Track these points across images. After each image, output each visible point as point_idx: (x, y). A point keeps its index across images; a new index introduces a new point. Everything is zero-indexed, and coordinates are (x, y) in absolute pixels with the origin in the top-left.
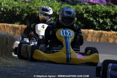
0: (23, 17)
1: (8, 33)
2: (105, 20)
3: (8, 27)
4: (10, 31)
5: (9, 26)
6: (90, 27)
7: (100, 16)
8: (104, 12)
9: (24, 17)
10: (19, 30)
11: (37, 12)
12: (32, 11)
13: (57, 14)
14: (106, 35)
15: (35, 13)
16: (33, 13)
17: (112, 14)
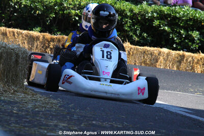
0: (48, 19)
1: (19, 45)
2: (190, 33)
3: (20, 36)
4: (24, 43)
5: (21, 33)
6: (163, 43)
7: (181, 25)
8: (190, 19)
9: (50, 19)
10: (38, 42)
11: (73, 12)
14: (190, 59)
15: (69, 13)
16: (66, 14)
17: (203, 24)
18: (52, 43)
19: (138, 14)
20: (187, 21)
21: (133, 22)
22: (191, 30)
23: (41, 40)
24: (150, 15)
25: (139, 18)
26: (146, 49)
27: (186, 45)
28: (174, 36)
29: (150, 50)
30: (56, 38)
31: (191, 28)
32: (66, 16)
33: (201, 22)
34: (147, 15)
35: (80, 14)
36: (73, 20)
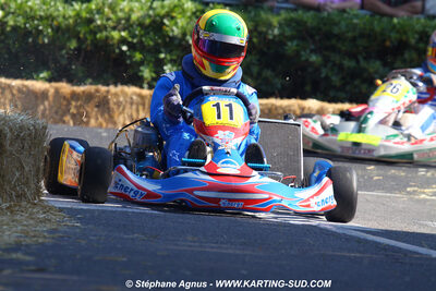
0: (64, 52)
2: (363, 63)
3: (8, 91)
5: (9, 87)
6: (308, 88)
7: (344, 48)
8: (362, 35)
10: (46, 103)
11: (115, 34)
12: (95, 33)
13: (187, 42)
15: (107, 38)
16: (100, 40)
17: (388, 43)
18: (74, 103)
20: (354, 39)
22: (365, 58)
23: (51, 99)
24: (276, 32)
25: (255, 40)
26: (273, 105)
27: (357, 90)
28: (330, 74)
29: (281, 107)
30: (83, 92)
31: (364, 54)
32: (100, 44)
33: (384, 41)
34: (270, 32)
35: (130, 40)
36: (117, 51)
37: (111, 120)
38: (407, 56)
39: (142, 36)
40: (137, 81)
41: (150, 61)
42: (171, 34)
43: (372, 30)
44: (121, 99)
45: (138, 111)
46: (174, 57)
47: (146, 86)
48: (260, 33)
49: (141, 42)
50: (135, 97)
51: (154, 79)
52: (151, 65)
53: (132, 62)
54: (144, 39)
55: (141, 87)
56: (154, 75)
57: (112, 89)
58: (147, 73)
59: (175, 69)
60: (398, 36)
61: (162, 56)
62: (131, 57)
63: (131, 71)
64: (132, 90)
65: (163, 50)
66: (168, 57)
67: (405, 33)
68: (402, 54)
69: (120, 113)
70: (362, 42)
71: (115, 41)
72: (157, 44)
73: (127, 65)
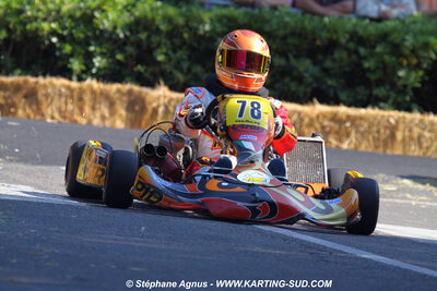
2: (293, 61)
8: (293, 34)
11: (45, 26)
13: (118, 35)
14: (295, 117)
15: (37, 29)
16: (31, 31)
17: (318, 43)
19: (183, 27)
20: (284, 38)
21: (173, 44)
22: (296, 57)
24: (207, 27)
25: (186, 36)
27: (286, 88)
30: (12, 83)
31: (294, 52)
32: (30, 35)
33: (314, 40)
34: (201, 27)
35: (60, 31)
36: (47, 42)
37: (39, 111)
38: (337, 55)
39: (72, 28)
40: (66, 72)
41: (80, 54)
42: (101, 27)
43: (303, 28)
44: (50, 90)
45: (66, 104)
46: (104, 50)
47: (74, 78)
48: (191, 29)
49: (71, 34)
50: (63, 90)
51: (83, 72)
52: (81, 57)
53: (62, 54)
54: (74, 31)
55: (70, 79)
56: (84, 68)
57: (41, 80)
58: (76, 65)
59: (104, 61)
60: (328, 35)
61: (92, 48)
62: (60, 49)
63: (60, 64)
64: (60, 82)
65: (93, 42)
66: (98, 50)
67: (336, 32)
68: (332, 54)
69: (48, 106)
70: (292, 41)
71: (45, 33)
72: (87, 37)
73: (55, 56)
